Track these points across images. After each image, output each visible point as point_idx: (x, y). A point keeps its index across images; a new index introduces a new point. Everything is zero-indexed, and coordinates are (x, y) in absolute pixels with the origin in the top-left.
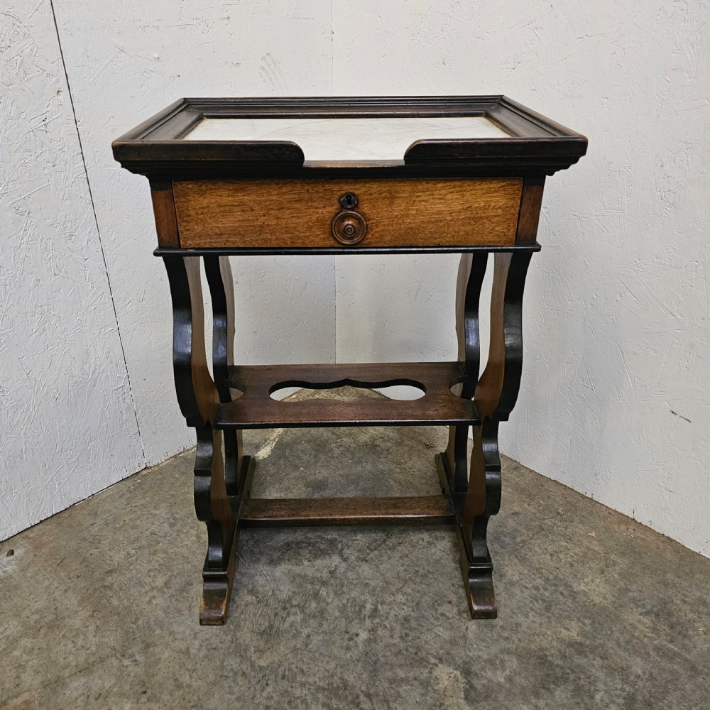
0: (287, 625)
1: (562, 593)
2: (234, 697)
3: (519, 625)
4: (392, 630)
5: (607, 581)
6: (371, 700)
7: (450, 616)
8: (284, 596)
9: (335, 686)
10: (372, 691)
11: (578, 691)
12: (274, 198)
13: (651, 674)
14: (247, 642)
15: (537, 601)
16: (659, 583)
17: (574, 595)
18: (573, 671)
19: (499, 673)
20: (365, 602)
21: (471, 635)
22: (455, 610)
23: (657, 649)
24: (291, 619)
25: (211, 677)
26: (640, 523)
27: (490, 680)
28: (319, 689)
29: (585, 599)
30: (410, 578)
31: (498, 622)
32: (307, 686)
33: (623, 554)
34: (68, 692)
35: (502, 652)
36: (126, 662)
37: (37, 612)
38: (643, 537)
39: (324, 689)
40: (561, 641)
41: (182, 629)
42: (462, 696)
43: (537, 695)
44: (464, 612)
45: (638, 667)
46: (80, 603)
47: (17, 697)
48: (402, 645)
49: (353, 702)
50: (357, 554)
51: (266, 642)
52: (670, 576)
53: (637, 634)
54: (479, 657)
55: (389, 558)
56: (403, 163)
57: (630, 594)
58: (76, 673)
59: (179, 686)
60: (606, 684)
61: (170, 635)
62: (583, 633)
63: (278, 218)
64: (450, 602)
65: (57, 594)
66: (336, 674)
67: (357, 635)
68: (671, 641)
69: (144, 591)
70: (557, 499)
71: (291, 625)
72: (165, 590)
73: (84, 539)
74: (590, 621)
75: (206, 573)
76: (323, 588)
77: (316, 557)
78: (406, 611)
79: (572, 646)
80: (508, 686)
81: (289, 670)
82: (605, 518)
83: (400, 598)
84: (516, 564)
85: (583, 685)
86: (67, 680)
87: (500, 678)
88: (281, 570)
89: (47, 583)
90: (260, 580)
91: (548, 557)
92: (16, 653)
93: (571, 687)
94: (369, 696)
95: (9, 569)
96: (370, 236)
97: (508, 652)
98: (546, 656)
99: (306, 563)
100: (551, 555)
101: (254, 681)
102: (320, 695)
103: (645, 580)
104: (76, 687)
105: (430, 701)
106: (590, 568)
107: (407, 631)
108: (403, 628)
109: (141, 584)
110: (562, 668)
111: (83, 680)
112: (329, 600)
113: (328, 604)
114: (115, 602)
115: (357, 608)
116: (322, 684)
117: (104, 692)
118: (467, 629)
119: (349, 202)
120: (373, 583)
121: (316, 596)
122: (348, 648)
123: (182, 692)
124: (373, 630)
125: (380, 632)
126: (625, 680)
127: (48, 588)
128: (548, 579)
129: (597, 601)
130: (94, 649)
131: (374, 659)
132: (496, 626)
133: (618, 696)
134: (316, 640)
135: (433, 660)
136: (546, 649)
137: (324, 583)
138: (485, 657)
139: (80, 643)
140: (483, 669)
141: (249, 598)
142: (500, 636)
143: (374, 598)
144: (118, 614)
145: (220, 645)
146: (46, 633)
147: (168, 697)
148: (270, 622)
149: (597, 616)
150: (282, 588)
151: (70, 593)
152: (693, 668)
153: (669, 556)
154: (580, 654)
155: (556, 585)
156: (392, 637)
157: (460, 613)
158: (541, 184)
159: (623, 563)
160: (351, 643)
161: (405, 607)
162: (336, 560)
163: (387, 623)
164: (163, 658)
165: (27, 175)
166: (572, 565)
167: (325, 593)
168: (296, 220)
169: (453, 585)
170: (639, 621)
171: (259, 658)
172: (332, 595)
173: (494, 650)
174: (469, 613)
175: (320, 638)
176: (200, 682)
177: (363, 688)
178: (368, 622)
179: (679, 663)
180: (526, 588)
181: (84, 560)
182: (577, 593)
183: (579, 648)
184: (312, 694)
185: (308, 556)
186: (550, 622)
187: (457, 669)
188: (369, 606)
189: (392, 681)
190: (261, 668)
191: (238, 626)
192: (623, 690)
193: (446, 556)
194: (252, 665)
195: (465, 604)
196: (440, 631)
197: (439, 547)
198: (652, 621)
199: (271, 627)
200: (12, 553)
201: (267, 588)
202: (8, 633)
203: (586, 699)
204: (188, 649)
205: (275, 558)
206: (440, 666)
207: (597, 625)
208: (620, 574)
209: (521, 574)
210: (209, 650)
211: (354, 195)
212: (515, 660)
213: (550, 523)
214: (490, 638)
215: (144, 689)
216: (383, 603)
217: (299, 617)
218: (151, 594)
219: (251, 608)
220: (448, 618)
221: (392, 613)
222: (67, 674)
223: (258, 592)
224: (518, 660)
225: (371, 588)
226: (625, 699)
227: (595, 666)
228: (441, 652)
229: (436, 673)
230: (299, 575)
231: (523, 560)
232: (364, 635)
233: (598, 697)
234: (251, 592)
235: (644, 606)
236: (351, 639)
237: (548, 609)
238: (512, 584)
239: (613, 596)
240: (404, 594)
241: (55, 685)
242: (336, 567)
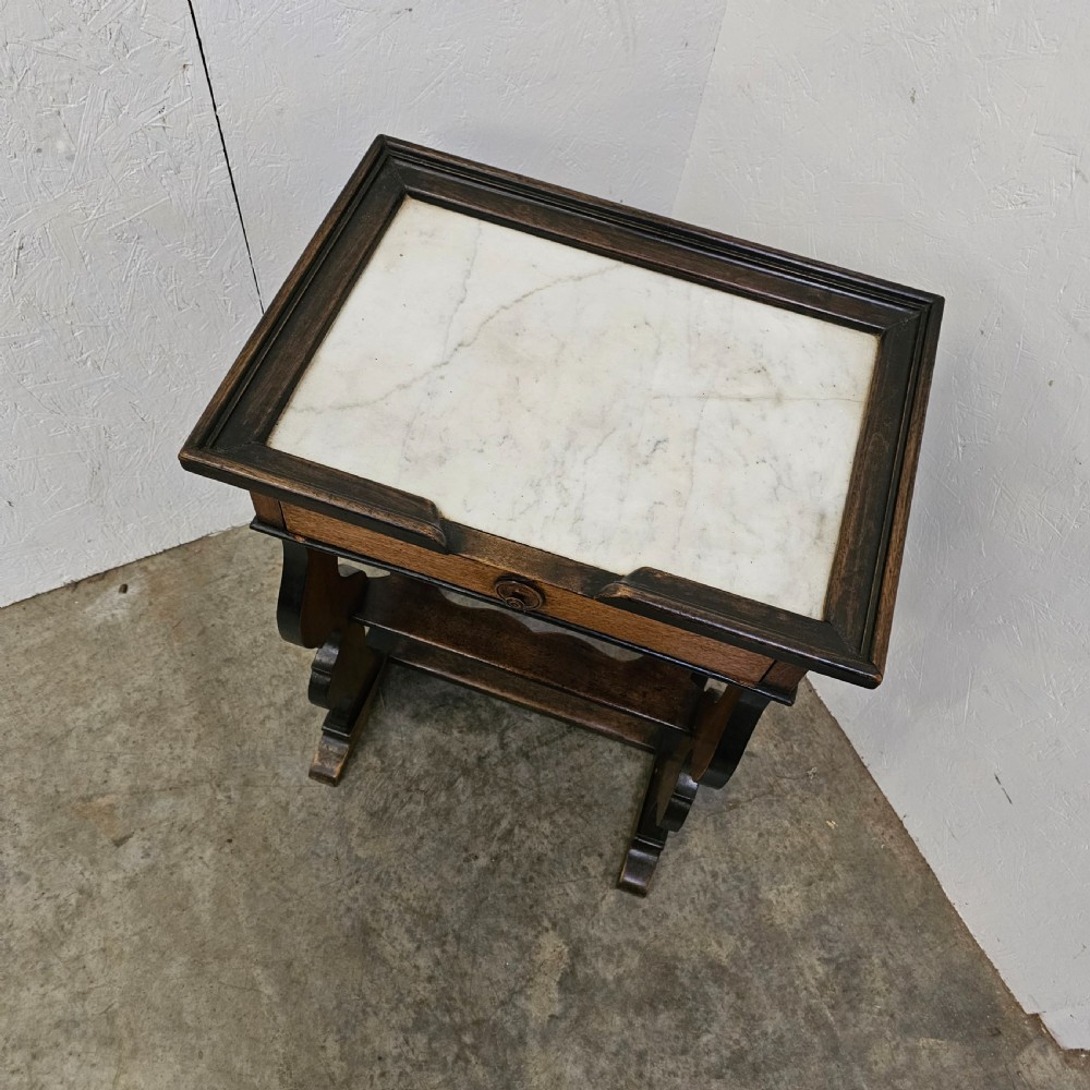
0: (404, 814)
1: (741, 894)
2: (319, 884)
3: (666, 916)
4: (518, 866)
5: (807, 899)
6: (458, 944)
7: (593, 874)
8: (413, 772)
9: (427, 912)
10: (463, 934)
11: (686, 1024)
13: (782, 1037)
14: (352, 820)
15: (705, 892)
16: (871, 926)
17: (754, 901)
18: (694, 998)
19: (611, 967)
20: (503, 816)
21: (604, 908)
22: (602, 868)
23: (809, 1009)
24: (410, 807)
25: (302, 850)
26: (906, 831)
27: (597, 973)
28: (409, 909)
29: (766, 912)
30: (569, 804)
31: (643, 902)
32: (399, 901)
33: (853, 867)
34: (154, 811)
35: (629, 942)
36: (220, 796)
37: (139, 689)
38: (896, 851)
39: (414, 911)
40: (704, 955)
41: (288, 774)
42: (557, 979)
43: (639, 1011)
44: (611, 874)
45: (774, 1022)
46: (189, 693)
47: (103, 795)
48: (520, 891)
49: (438, 939)
50: (520, 744)
51: (374, 828)
52: (891, 922)
53: (797, 982)
54: (600, 939)
55: (558, 763)
57: (825, 928)
58: (165, 790)
59: (266, 847)
60: (722, 1028)
61: (273, 778)
62: (734, 958)
64: (601, 855)
65: (165, 671)
66: (434, 898)
67: (476, 858)
68: (832, 1007)
69: (260, 703)
70: (820, 751)
71: (408, 816)
72: (284, 712)
73: (210, 598)
74: (753, 944)
75: (326, 728)
76: (462, 779)
77: (471, 729)
78: (545, 847)
79: (712, 968)
80: (612, 986)
81: (388, 873)
82: (866, 804)
83: (546, 826)
84: (707, 832)
85: (697, 1019)
86: (156, 795)
87: (610, 973)
88: (426, 731)
89: (157, 650)
90: (395, 739)
91: (755, 836)
92: (110, 739)
93: (681, 1016)
94: (458, 938)
95: (119, 612)
97: (634, 945)
98: (676, 967)
99: (456, 733)
100: (760, 835)
101: (345, 872)
102: (408, 917)
103: (856, 916)
104: (162, 807)
105: (520, 970)
106: (798, 873)
107: (534, 875)
108: (531, 869)
109: (259, 692)
110: (684, 989)
111: (171, 801)
112: (463, 798)
113: (459, 801)
114: (226, 709)
115: (490, 822)
116: (415, 904)
117: (189, 824)
118: (603, 898)
120: (522, 793)
121: (450, 785)
122: (459, 871)
123: (268, 855)
124: (496, 858)
125: (504, 864)
126: (746, 1033)
127: (157, 658)
128: (735, 868)
129: (778, 922)
130: (189, 764)
131: (483, 895)
132: (639, 907)
133: (728, 1047)
134: (428, 845)
135: (546, 923)
136: (681, 960)
137: (466, 772)
138: (606, 941)
139: (178, 751)
140: (596, 955)
141: (374, 760)
142: (637, 923)
143: (516, 815)
144: (225, 726)
145: (323, 812)
146: (144, 724)
147: (253, 857)
148: (386, 802)
149: (768, 941)
150: (415, 761)
151: (179, 676)
152: (835, 1050)
153: (910, 894)
154: (716, 982)
155: (740, 880)
156: (514, 875)
157: (606, 874)
159: (843, 880)
160: (465, 866)
161: (546, 842)
162: (493, 742)
163: (515, 855)
164: (258, 806)
165: (134, 190)
166: (777, 859)
167: (461, 786)
169: (616, 833)
170: (811, 968)
171: (360, 845)
172: (468, 792)
173: (620, 937)
174: (616, 878)
175: (434, 845)
176: (289, 852)
177: (456, 926)
178: (494, 847)
179: (822, 1036)
180: (702, 869)
181: (202, 632)
182: (761, 901)
183: (718, 972)
184: (400, 912)
185: (462, 723)
186: (704, 926)
187: (567, 945)
188: (504, 824)
189: (490, 931)
190: (357, 858)
191: (349, 794)
192: (737, 1042)
193: (627, 788)
194: (350, 850)
195: (616, 865)
196: (571, 888)
197: (626, 770)
198: (827, 974)
199: (385, 809)
200: (124, 589)
201: (398, 754)
202: (105, 707)
203: (690, 1037)
204: (288, 804)
205: (422, 711)
206: (551, 932)
207: (758, 952)
208: (829, 895)
209: (706, 848)
210: (309, 814)
212: (637, 960)
213: (787, 786)
214: (623, 919)
215: (230, 837)
216: (523, 826)
217: (420, 809)
218: (266, 711)
219: (371, 773)
220: (589, 876)
221: (528, 843)
222: (157, 787)
223: (385, 756)
224: (641, 960)
225: (517, 800)
226: (733, 1053)
227: (722, 1000)
228: (561, 915)
229: (543, 940)
230: (442, 748)
231: (722, 828)
232: (483, 861)
233: (705, 1039)
234: (380, 753)
235: (830, 950)
236: (467, 860)
237: (712, 908)
238: (687, 857)
239: (802, 922)
240: (553, 822)
241: (142, 795)
242: (489, 754)
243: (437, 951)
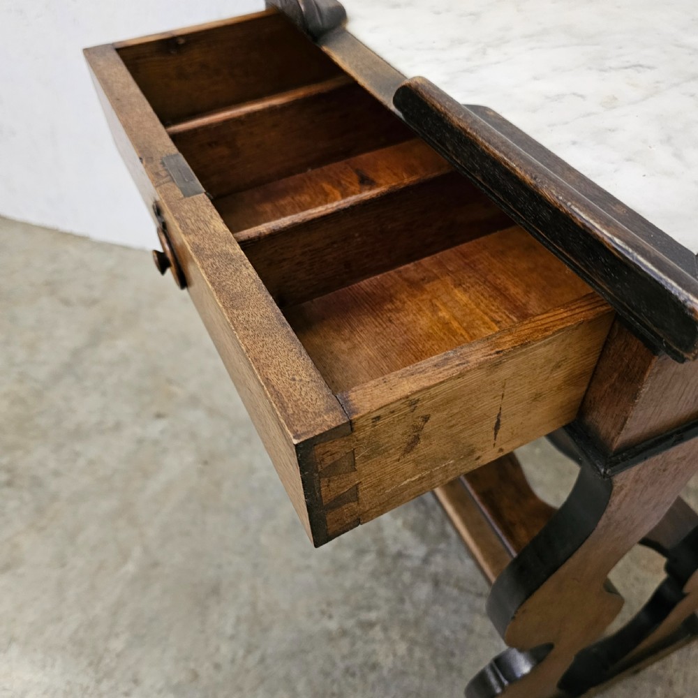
4: (352, 654)
6: (258, 664)
9: (262, 619)
10: (269, 661)
20: (377, 608)
25: (234, 504)
28: (253, 605)
30: (437, 649)
32: (253, 592)
34: (190, 413)
39: (254, 610)
47: (178, 387)
48: (337, 674)
49: (250, 645)
50: (440, 570)
55: (456, 612)
58: (207, 408)
66: (275, 614)
67: (330, 617)
76: (373, 555)
77: (412, 528)
78: (387, 662)
83: (402, 648)
86: (200, 407)
94: (262, 660)
99: (400, 521)
101: (243, 541)
102: (247, 608)
107: (358, 674)
108: (360, 667)
111: (203, 416)
112: (361, 568)
113: (356, 568)
115: (365, 603)
116: (260, 605)
120: (408, 606)
121: (362, 552)
122: (310, 615)
124: (343, 632)
125: (345, 644)
131: (308, 648)
134: (308, 577)
137: (381, 553)
143: (388, 617)
156: (344, 657)
160: (318, 615)
161: (391, 658)
162: (419, 551)
163: (359, 644)
167: (368, 559)
171: (268, 534)
172: (369, 568)
175: (312, 580)
177: (269, 650)
184: (246, 600)
185: (410, 519)
188: (373, 615)
189: (288, 679)
190: (258, 540)
216: (385, 629)
221: (376, 646)
222: (205, 403)
225: (399, 607)
232: (332, 625)
236: (323, 613)
240: (410, 651)
242: (409, 557)
243: (241, 653)
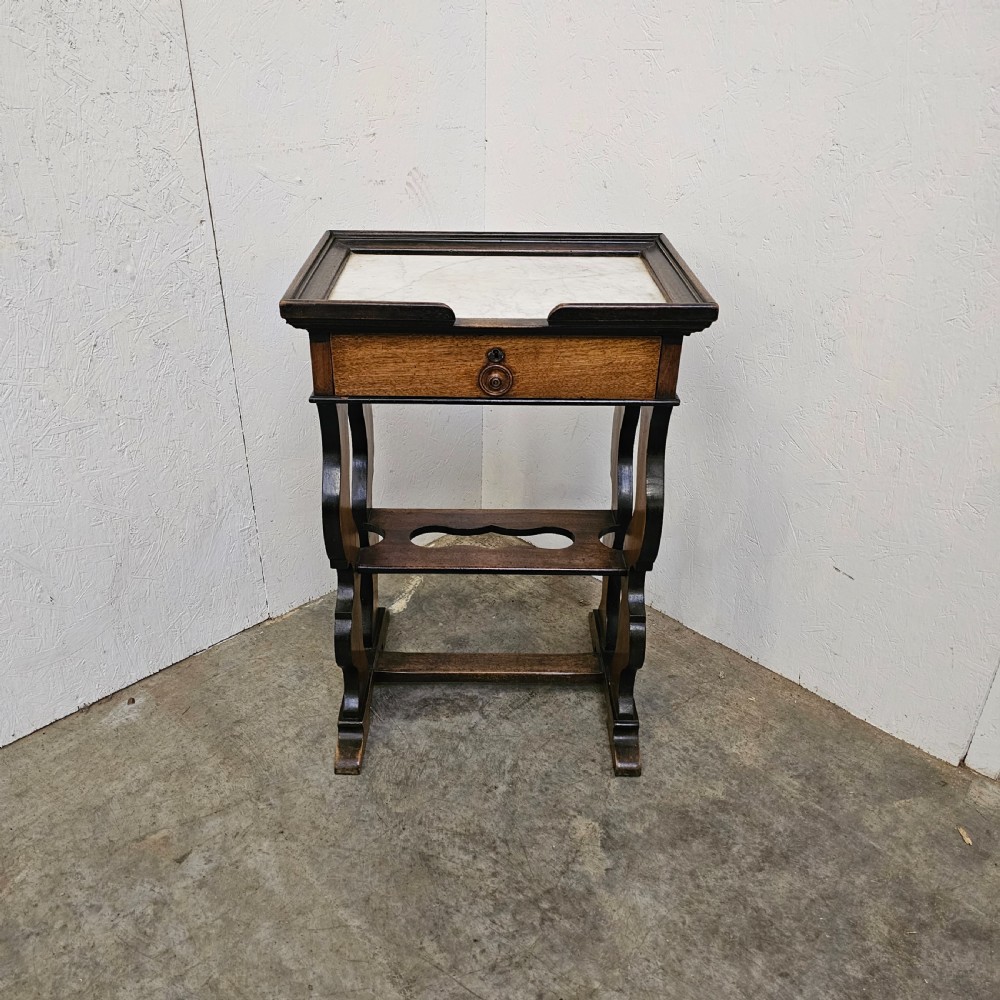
0: (424, 777)
1: (711, 755)
2: (371, 839)
3: (663, 783)
4: (532, 784)
5: (761, 745)
6: (507, 845)
7: (593, 773)
8: (421, 750)
9: (471, 832)
10: (508, 838)
11: (716, 843)
12: (425, 351)
13: (792, 831)
14: (383, 791)
15: (684, 761)
16: (816, 748)
17: (723, 757)
18: (712, 826)
19: (638, 825)
20: (505, 757)
21: (612, 791)
22: (599, 767)
23: (802, 809)
24: (428, 771)
25: (348, 821)
26: (806, 690)
27: (628, 832)
28: (456, 834)
29: (736, 761)
30: (553, 737)
31: (642, 779)
32: (444, 832)
33: (782, 719)
34: (205, 831)
35: (643, 807)
36: (261, 806)
37: (166, 757)
38: (807, 703)
39: (460, 834)
40: (704, 798)
41: (316, 777)
42: (599, 844)
43: (673, 845)
44: (608, 769)
45: (780, 823)
46: (210, 750)
47: (155, 832)
48: (541, 798)
49: (489, 847)
50: (498, 712)
51: (403, 791)
52: (828, 742)
53: (784, 795)
54: (620, 811)
55: (533, 716)
56: (546, 324)
57: (784, 758)
58: (211, 814)
59: (316, 828)
60: (745, 838)
61: (304, 782)
62: (728, 793)
63: (428, 370)
64: (593, 761)
65: (185, 741)
66: (473, 822)
67: (496, 787)
68: (818, 802)
69: (275, 741)
70: (720, 662)
71: (428, 777)
72: (298, 741)
73: (208, 690)
74: (737, 782)
75: (341, 722)
76: (462, 744)
77: (455, 713)
78: (548, 767)
79: (716, 804)
80: (646, 837)
81: (426, 816)
82: (770, 683)
83: (542, 755)
84: (666, 726)
85: (721, 839)
86: (204, 820)
87: (639, 829)
88: (417, 725)
89: (173, 731)
90: (396, 734)
91: (702, 720)
92: (148, 795)
93: (709, 840)
94: (505, 842)
95: (132, 716)
96: (515, 387)
97: (649, 806)
98: (687, 811)
99: (444, 719)
100: (705, 719)
101: (391, 826)
102: (457, 840)
103: (801, 745)
104: (213, 826)
105: (566, 848)
106: (745, 732)
107: (547, 786)
108: (544, 783)
109: (271, 734)
110: (702, 823)
111: (219, 820)
112: (468, 755)
113: (467, 758)
114: (246, 751)
115: (497, 764)
116: (458, 830)
117: (241, 831)
118: (609, 785)
119: (497, 356)
120: (514, 740)
121: (454, 750)
122: (486, 800)
123: (319, 832)
124: (512, 784)
125: (520, 785)
126: (764, 836)
127: (175, 735)
128: (699, 741)
129: (748, 764)
130: (228, 793)
131: (512, 809)
132: (638, 784)
133: (756, 849)
134: (453, 791)
135: (572, 813)
136: (689, 805)
137: (463, 739)
138: (625, 810)
139: (214, 787)
140: (622, 821)
141: (385, 751)
142: (642, 792)
143: (515, 754)
144: (250, 762)
145: (356, 793)
146: (177, 777)
147: (306, 837)
148: (406, 773)
149: (745, 777)
150: (419, 742)
151: (198, 741)
152: (837, 828)
153: (832, 723)
154: (723, 811)
155: (706, 747)
156: (531, 790)
157: (603, 770)
158: (680, 343)
159: (781, 728)
160: (489, 795)
161: (546, 764)
162: (475, 717)
163: (527, 778)
164: (298, 803)
165: (167, 307)
166: (726, 729)
167: (463, 748)
168: (445, 372)
169: (598, 744)
170: (788, 784)
171: (397, 805)
172: (471, 750)
173: (635, 805)
174: (612, 771)
175: (458, 789)
176: (337, 825)
177: (500, 835)
178: (507, 777)
179: (822, 822)
180: (675, 749)
181: (209, 710)
182: (728, 755)
183: (722, 806)
184: (449, 838)
185: (447, 712)
186: (695, 781)
187: (596, 821)
188: (509, 762)
189: (528, 830)
190: (397, 814)
191: (373, 776)
192: (761, 844)
193: (592, 716)
194: (389, 812)
195: (609, 763)
196: (581, 786)
197: (586, 707)
198: (802, 784)
199: (408, 778)
200: (132, 701)
201: (404, 742)
202: (138, 776)
203: (723, 851)
204: (323, 796)
205: (411, 713)
206: (579, 817)
207: (744, 786)
208: (775, 739)
209: (670, 735)
210: (344, 797)
211: (500, 349)
212: (655, 814)
213: (708, 687)
214: (632, 794)
215: (281, 830)
216: (524, 759)
217: (436, 771)
218: (282, 744)
219: (386, 759)
220: (590, 775)
221: (533, 769)
222: (203, 815)
223: (393, 745)
224: (658, 815)
225: (511, 744)
226: (762, 851)
227: (736, 824)
228: (581, 805)
229: (574, 823)
230: (436, 731)
231: (675, 722)
232: (502, 788)
233: (735, 849)
234: (386, 745)
235: (796, 769)
236: (489, 791)
237: (695, 769)
238: (660, 745)
239: (765, 759)
240: (546, 751)
241: (192, 824)
242: (476, 724)
243: (492, 855)
